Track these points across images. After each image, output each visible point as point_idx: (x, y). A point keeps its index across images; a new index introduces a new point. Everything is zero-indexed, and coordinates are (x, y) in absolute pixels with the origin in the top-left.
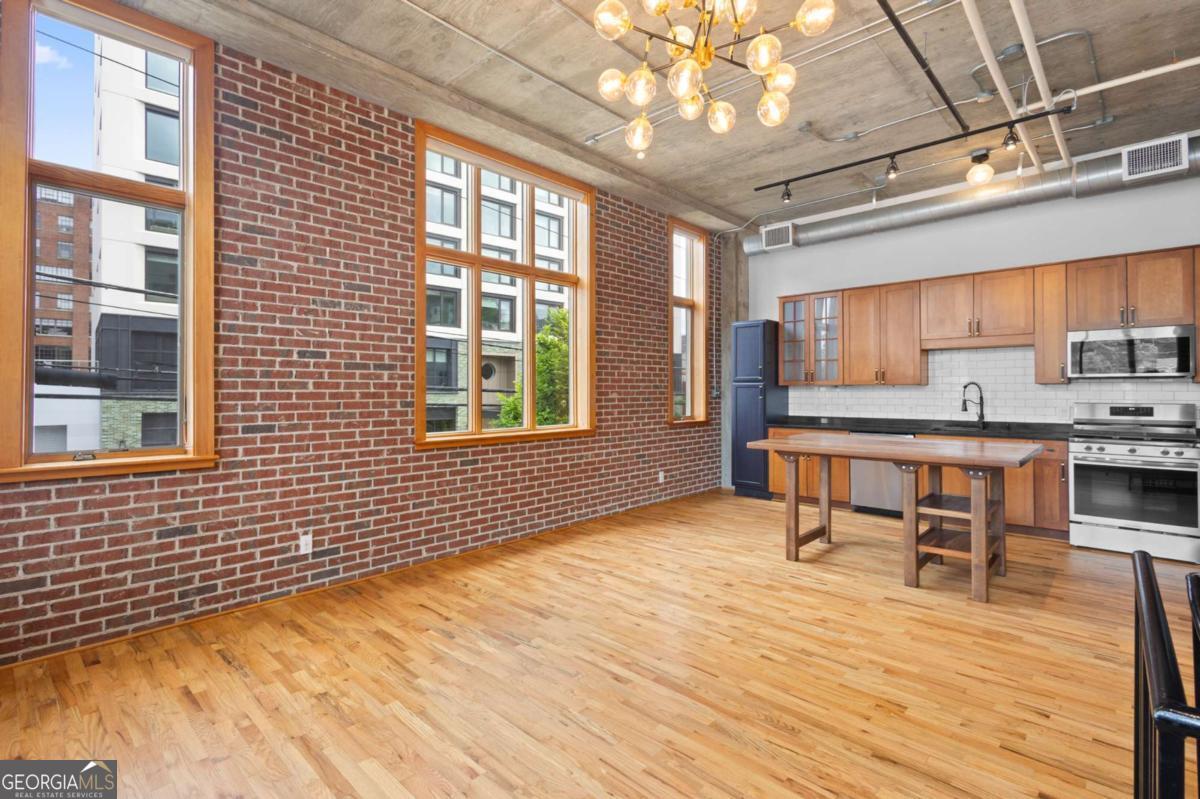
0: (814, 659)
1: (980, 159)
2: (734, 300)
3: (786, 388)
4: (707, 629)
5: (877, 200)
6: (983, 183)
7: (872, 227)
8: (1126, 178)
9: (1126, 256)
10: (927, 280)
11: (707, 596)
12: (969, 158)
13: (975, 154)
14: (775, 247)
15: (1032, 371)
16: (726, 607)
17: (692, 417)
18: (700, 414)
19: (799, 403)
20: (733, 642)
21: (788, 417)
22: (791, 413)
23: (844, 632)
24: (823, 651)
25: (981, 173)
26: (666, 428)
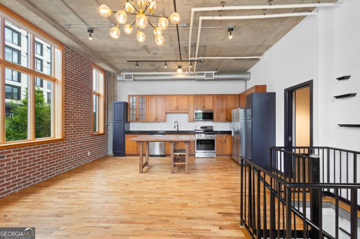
0: (161, 199)
1: (180, 67)
2: (113, 94)
3: (129, 122)
4: (128, 200)
5: (156, 72)
6: (180, 74)
7: (155, 79)
8: (205, 78)
9: (204, 95)
10: (167, 95)
11: (122, 190)
12: (177, 67)
13: (179, 66)
14: (127, 80)
15: (188, 119)
16: (130, 192)
17: (98, 132)
18: (102, 131)
19: (134, 127)
20: (138, 202)
21: (130, 131)
22: (131, 130)
23: (164, 190)
24: (162, 196)
25: (180, 71)
26: (90, 136)
